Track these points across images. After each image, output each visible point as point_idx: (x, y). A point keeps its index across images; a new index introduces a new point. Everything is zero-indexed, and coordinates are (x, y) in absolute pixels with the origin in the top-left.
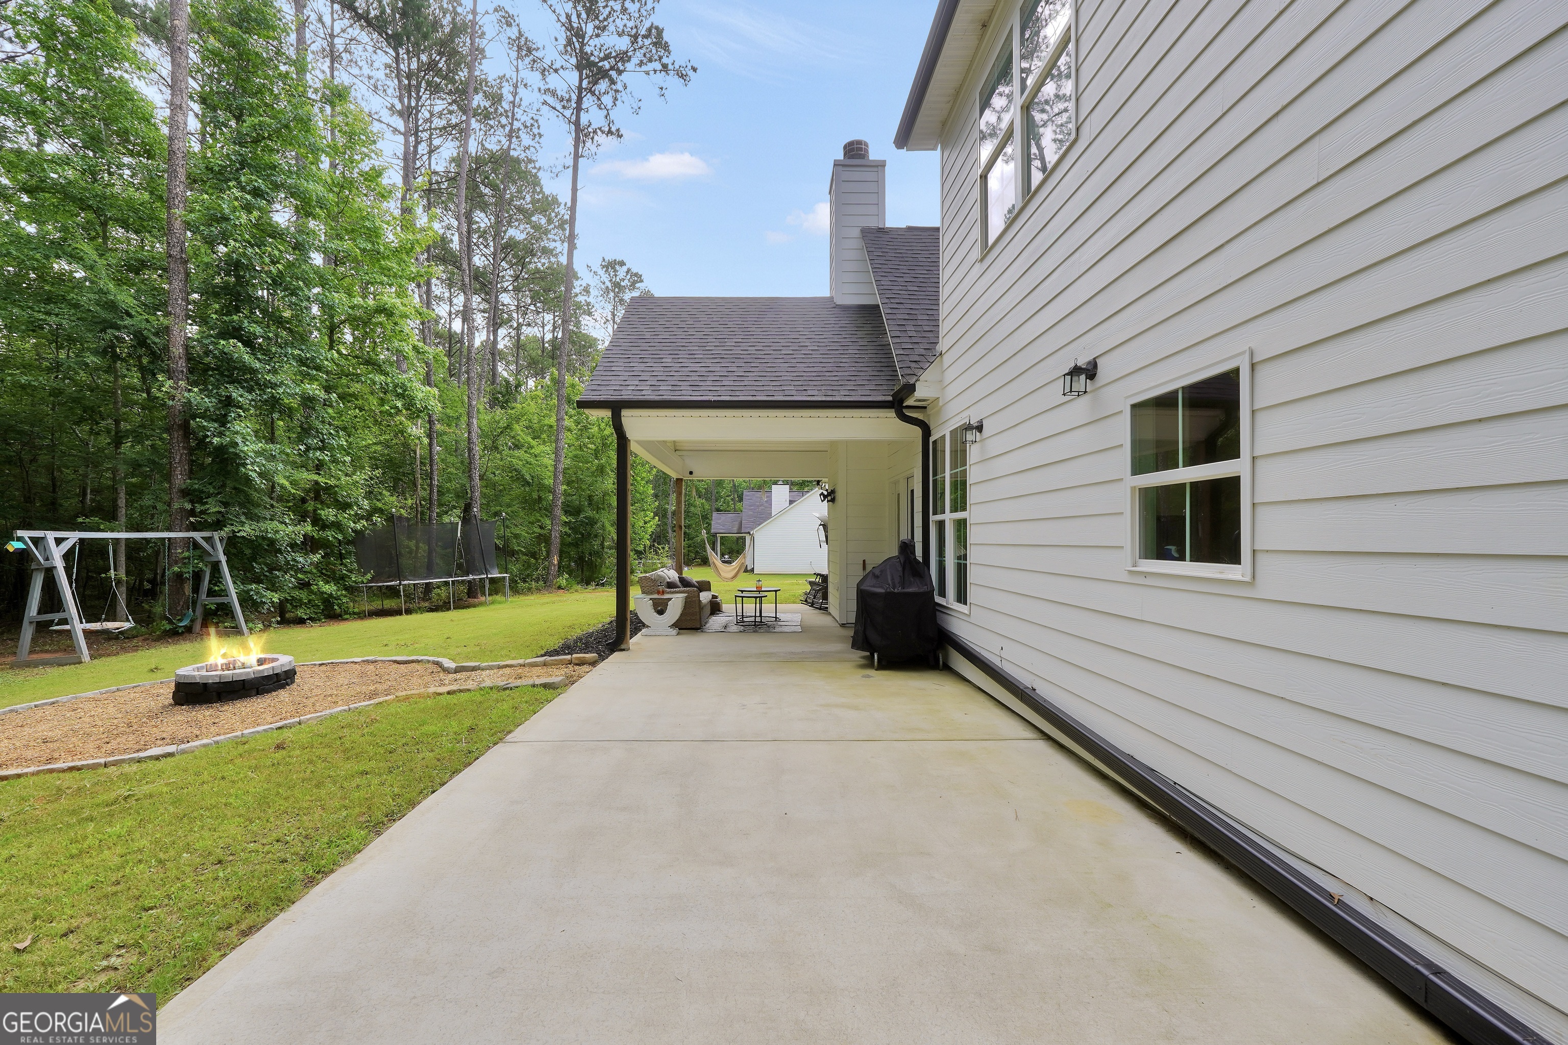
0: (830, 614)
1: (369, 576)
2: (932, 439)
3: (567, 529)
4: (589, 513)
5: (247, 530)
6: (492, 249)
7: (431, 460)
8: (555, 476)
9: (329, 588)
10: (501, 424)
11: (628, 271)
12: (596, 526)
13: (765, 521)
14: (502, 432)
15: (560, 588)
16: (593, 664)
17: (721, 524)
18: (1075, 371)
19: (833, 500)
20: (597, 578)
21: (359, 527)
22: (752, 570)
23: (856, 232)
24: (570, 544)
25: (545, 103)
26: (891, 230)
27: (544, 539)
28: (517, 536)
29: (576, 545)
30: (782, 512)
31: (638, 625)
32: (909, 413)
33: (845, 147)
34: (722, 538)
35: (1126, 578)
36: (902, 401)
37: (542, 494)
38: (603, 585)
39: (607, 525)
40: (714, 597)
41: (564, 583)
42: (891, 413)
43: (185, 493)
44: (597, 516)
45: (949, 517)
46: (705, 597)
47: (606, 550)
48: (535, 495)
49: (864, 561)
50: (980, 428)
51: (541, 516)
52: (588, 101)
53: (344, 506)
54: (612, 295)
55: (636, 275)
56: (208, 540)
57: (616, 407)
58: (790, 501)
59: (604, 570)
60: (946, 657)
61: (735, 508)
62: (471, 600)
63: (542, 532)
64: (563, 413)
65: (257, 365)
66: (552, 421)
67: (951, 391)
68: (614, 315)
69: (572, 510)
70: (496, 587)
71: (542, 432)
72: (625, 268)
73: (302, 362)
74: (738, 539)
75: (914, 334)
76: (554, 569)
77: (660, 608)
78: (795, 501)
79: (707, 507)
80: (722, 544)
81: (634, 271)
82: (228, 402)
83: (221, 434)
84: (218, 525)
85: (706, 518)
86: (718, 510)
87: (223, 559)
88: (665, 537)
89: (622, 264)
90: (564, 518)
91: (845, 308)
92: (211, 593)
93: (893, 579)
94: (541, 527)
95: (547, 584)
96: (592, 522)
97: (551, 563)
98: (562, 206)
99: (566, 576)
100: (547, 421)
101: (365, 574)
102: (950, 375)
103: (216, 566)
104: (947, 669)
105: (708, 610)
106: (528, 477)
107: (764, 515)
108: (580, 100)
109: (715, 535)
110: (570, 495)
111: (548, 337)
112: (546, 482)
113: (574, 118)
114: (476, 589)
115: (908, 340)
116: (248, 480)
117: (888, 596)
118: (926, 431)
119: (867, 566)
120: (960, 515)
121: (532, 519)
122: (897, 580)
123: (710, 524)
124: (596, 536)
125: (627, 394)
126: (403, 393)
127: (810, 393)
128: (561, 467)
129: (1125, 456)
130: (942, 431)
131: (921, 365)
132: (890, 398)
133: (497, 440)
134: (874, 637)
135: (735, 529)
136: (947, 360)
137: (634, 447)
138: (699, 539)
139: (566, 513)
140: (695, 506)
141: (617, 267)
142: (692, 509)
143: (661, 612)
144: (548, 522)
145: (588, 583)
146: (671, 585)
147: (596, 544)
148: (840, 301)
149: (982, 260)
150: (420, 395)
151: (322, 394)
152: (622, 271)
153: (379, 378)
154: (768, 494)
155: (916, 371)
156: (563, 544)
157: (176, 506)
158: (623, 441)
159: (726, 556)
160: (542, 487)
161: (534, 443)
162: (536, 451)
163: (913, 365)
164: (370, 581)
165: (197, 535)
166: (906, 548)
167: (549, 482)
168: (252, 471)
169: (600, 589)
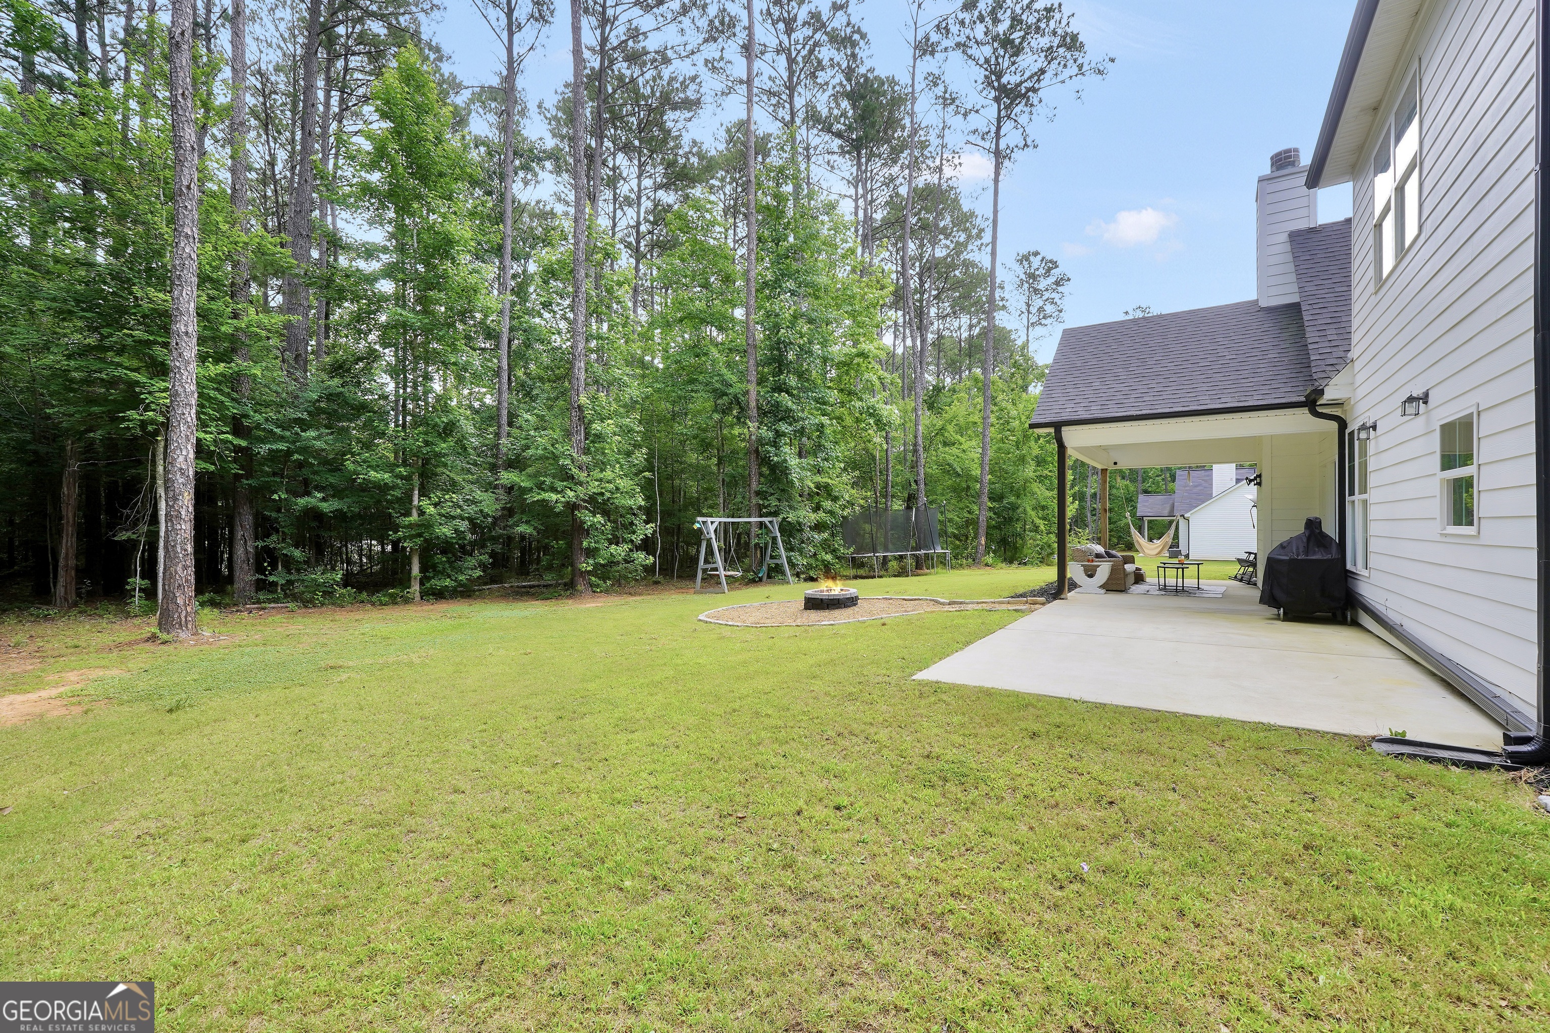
0: (1258, 587)
1: (852, 550)
2: (1347, 431)
3: (991, 514)
4: (1012, 499)
5: (792, 517)
6: (918, 269)
7: (887, 460)
8: (982, 466)
9: (829, 557)
10: (937, 427)
11: (1043, 259)
12: (1019, 511)
13: (1203, 502)
14: (938, 433)
15: (987, 565)
16: (1043, 604)
17: (1147, 506)
18: (1411, 399)
19: (1259, 484)
20: (1019, 558)
21: (845, 514)
22: (1187, 556)
23: (1284, 237)
24: (994, 527)
25: (968, 142)
26: (1324, 227)
27: (972, 522)
28: (950, 520)
29: (998, 527)
30: (1225, 493)
31: (1073, 586)
32: (1320, 410)
33: (1272, 158)
34: (1150, 522)
35: (1439, 539)
36: (1315, 401)
37: (970, 483)
38: (1025, 564)
39: (1029, 509)
40: (1138, 569)
41: (990, 561)
42: (1306, 410)
43: (758, 493)
44: (1019, 502)
45: (1357, 497)
46: (1129, 567)
48: (964, 485)
50: (1374, 427)
51: (970, 503)
52: (1007, 126)
53: (835, 499)
54: (1026, 286)
55: (1051, 261)
56: (770, 522)
57: (1058, 426)
58: (1237, 479)
59: (1025, 551)
60: (1357, 615)
61: (1166, 489)
62: (919, 571)
63: (970, 516)
64: (988, 412)
65: (795, 407)
66: (976, 418)
67: (1361, 392)
68: (1028, 305)
69: (996, 497)
70: (943, 562)
71: (967, 429)
72: (1039, 258)
73: (817, 401)
74: (1170, 522)
75: (1335, 337)
76: (982, 549)
77: (1090, 573)
78: (1243, 480)
79: (1132, 489)
80: (1150, 528)
81: (1049, 258)
82: (779, 434)
83: (776, 455)
84: (775, 514)
85: (1130, 500)
86: (1146, 492)
87: (778, 535)
88: (1083, 521)
89: (1036, 254)
90: (989, 504)
91: (1271, 310)
92: (772, 557)
93: (1298, 548)
94: (969, 512)
95: (975, 561)
96: (1014, 507)
97: (979, 543)
98: (980, 218)
99: (992, 555)
100: (971, 419)
101: (848, 548)
102: (1360, 378)
103: (774, 539)
104: (1355, 624)
105: (1132, 579)
106: (959, 470)
107: (1204, 495)
108: (999, 128)
109: (1141, 519)
110: (994, 483)
111: (965, 335)
112: (973, 473)
113: (993, 146)
115: (1327, 344)
116: (792, 482)
117: (1292, 561)
118: (1342, 424)
120: (1364, 496)
121: (961, 505)
122: (1301, 550)
123: (1135, 507)
124: (1018, 520)
125: (1065, 416)
126: (872, 413)
127: (1223, 400)
128: (987, 459)
129: (1437, 460)
130: (1353, 426)
131: (1338, 367)
132: (1303, 399)
133: (933, 440)
134: (1279, 595)
135: (1166, 513)
136: (1358, 365)
137: (1069, 452)
138: (1122, 523)
139: (990, 499)
140: (1118, 489)
141: (1032, 258)
142: (1114, 491)
143: (1091, 576)
144: (976, 508)
145: (1011, 562)
146: (1098, 556)
147: (1018, 526)
148: (1264, 304)
149: (1376, 293)
150: (885, 413)
151: (828, 422)
152: (1036, 261)
153: (858, 404)
154: (1209, 474)
155: (1331, 374)
156: (988, 527)
157: (754, 502)
158: (1062, 448)
160: (969, 477)
161: (962, 440)
162: (964, 447)
163: (1330, 368)
164: (851, 554)
165: (766, 520)
166: (1313, 525)
167: (977, 472)
168: (794, 477)
169: (1022, 567)
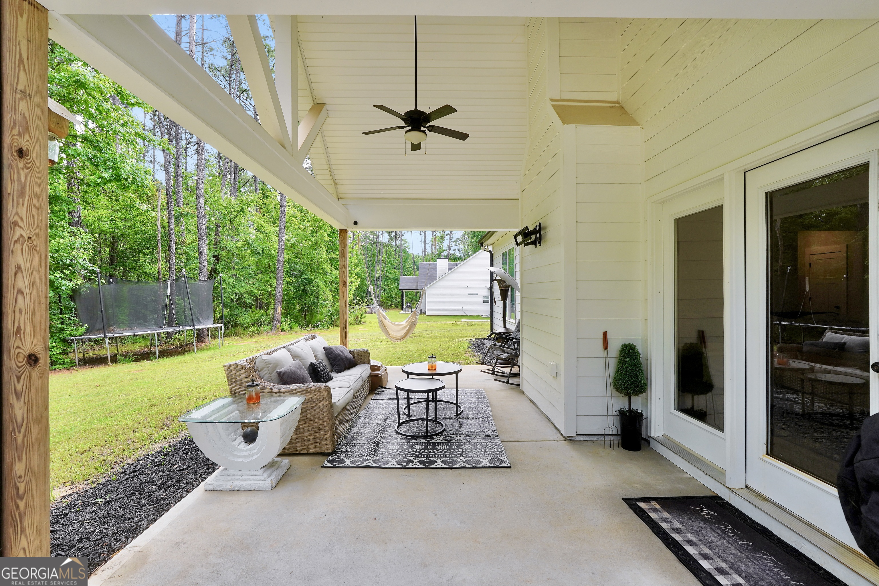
0: (523, 392)
3: (289, 287)
4: (309, 275)
8: (279, 248)
10: (235, 209)
12: (312, 285)
13: (433, 281)
14: (237, 215)
15: (282, 330)
17: (405, 284)
20: (314, 322)
22: (425, 313)
24: (292, 298)
30: (444, 276)
34: (406, 292)
37: (269, 261)
38: (317, 327)
41: (286, 326)
44: (313, 278)
47: (320, 302)
49: (605, 334)
51: (271, 278)
58: (449, 269)
61: (414, 274)
69: (294, 273)
74: (416, 292)
76: (278, 317)
78: (451, 269)
79: (397, 274)
85: (396, 280)
86: (404, 275)
90: (287, 279)
94: (269, 286)
95: (272, 327)
97: (276, 312)
99: (288, 321)
106: (259, 248)
107: (433, 277)
109: (402, 291)
112: (272, 252)
114: (204, 335)
119: (610, 342)
121: (263, 280)
123: (399, 284)
124: (312, 292)
133: (234, 220)
135: (414, 287)
139: (289, 275)
145: (307, 326)
147: (313, 297)
154: (435, 265)
156: (285, 298)
159: (409, 304)
160: (269, 256)
164: (85, 333)
167: (275, 252)
169: (314, 330)
